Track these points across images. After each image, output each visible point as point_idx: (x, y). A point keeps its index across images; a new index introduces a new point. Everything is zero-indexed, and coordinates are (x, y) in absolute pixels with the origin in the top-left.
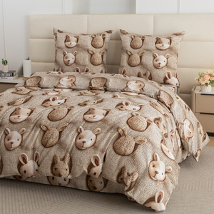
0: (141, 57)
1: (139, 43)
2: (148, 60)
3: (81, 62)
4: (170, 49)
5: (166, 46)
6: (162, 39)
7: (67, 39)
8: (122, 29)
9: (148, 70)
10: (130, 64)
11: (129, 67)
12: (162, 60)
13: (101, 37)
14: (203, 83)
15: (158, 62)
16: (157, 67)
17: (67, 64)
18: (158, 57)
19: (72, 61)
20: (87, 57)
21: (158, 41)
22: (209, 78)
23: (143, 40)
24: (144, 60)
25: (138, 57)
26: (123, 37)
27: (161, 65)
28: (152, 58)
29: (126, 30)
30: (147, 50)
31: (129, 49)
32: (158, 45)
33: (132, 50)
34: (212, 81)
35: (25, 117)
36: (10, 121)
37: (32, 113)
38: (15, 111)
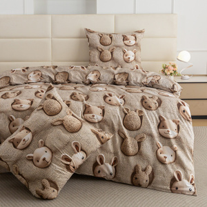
0: (112, 53)
1: (108, 40)
2: (118, 55)
4: (136, 44)
6: (128, 37)
8: (88, 28)
9: (119, 64)
10: (102, 60)
11: (101, 62)
12: (131, 55)
14: (169, 73)
15: (127, 57)
16: (127, 62)
18: (127, 52)
21: (125, 38)
22: (173, 68)
23: (111, 38)
24: (115, 55)
25: (110, 53)
26: (90, 35)
28: (122, 53)
29: (92, 29)
30: (117, 46)
31: (99, 45)
32: (126, 42)
33: (102, 47)
34: (175, 71)
35: (28, 106)
36: (13, 109)
37: (32, 102)
38: (15, 102)
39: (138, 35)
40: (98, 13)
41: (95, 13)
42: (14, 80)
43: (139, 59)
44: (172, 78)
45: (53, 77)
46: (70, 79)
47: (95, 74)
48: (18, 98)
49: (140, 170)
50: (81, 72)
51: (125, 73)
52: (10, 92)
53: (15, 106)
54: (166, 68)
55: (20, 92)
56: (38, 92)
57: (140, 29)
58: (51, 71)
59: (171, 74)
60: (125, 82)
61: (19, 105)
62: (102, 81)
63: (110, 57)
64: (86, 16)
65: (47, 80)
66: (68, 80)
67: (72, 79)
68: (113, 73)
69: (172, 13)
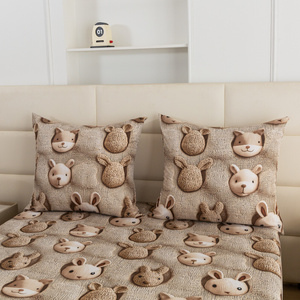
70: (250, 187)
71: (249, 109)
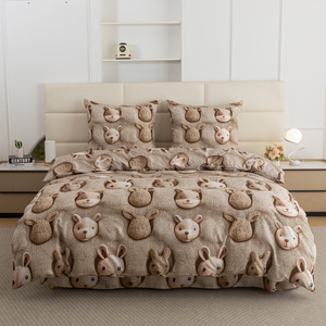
0: (200, 131)
1: (196, 115)
2: (209, 134)
3: (128, 139)
4: (232, 120)
5: (228, 118)
6: (222, 110)
7: (107, 112)
8: (170, 100)
10: (188, 140)
11: (187, 143)
12: (225, 133)
13: (148, 108)
14: (274, 158)
15: (221, 137)
16: (220, 142)
17: (109, 142)
18: (220, 130)
19: (115, 138)
20: (135, 132)
21: (217, 112)
23: (200, 112)
25: (197, 131)
26: (173, 109)
27: (225, 140)
28: (214, 132)
29: (175, 101)
30: (207, 123)
31: (184, 122)
32: (218, 117)
33: (188, 124)
34: (282, 155)
35: (97, 201)
36: (78, 206)
37: (102, 195)
38: (80, 196)
39: (234, 109)
40: (183, 80)
41: (180, 80)
42: (78, 168)
43: (236, 140)
44: (278, 163)
45: (126, 164)
46: (149, 165)
47: (182, 158)
48: (82, 190)
49: (258, 258)
50: (162, 157)
51: (219, 157)
52: (71, 183)
53: (79, 202)
54: (270, 150)
55: (85, 183)
56: (108, 182)
57: (237, 101)
58: (123, 156)
59: (277, 158)
60: (219, 167)
61: (85, 201)
62: (192, 166)
63: (198, 137)
64: (168, 84)
65: (120, 167)
66: (146, 167)
67: (151, 166)
68: (204, 157)
69: (279, 80)
70: (226, 139)
71: (219, 97)
